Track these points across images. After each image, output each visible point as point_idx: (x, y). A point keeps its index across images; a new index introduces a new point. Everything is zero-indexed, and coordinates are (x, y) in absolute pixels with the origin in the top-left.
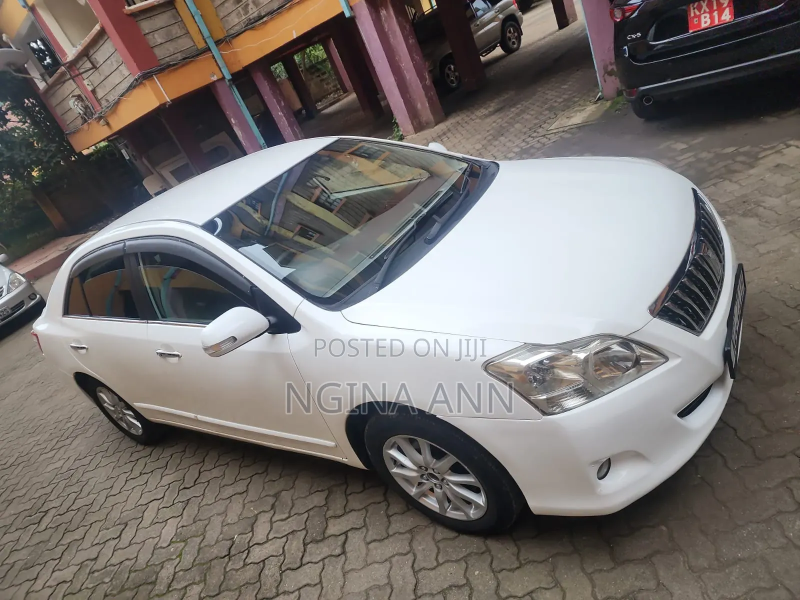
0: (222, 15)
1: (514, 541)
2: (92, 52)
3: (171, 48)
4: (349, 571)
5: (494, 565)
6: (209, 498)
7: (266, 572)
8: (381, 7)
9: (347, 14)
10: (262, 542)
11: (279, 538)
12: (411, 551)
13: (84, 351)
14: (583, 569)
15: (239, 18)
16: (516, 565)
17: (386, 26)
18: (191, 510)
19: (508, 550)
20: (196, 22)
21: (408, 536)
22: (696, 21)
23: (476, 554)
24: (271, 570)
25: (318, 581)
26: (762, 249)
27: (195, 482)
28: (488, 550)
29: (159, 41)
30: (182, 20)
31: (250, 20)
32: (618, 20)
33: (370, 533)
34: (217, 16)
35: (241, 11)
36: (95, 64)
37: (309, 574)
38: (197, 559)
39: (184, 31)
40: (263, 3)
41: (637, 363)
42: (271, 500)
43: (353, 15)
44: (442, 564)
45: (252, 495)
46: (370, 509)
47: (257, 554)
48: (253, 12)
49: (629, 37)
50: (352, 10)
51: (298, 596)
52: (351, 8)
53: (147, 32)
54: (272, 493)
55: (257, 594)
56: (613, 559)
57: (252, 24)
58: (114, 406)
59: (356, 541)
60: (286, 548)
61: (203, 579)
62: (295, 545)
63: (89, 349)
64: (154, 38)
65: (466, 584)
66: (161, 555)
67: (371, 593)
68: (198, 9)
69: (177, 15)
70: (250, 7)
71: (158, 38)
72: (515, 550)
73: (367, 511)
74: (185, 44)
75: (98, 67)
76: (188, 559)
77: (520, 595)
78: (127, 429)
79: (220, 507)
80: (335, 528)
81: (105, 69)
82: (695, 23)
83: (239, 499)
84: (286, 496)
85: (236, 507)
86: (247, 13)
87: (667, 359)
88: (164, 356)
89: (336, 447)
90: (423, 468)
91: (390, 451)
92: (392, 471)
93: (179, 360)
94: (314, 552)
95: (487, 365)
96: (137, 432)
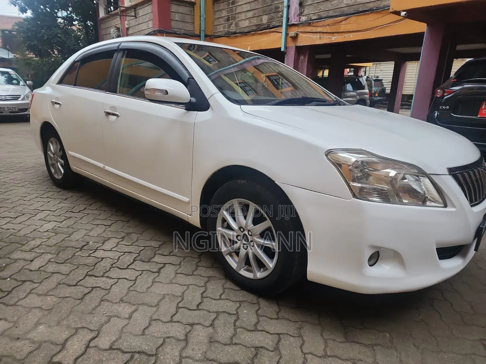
0: (215, 24)
1: (278, 305)
2: (139, 8)
3: (181, 25)
4: (158, 282)
5: (259, 312)
6: (84, 220)
7: (102, 263)
8: (302, 55)
9: (283, 50)
10: (106, 250)
11: (119, 252)
12: (205, 286)
13: (58, 106)
14: (322, 335)
15: (223, 29)
16: (275, 316)
17: (300, 65)
18: (70, 222)
19: (272, 308)
20: (200, 20)
21: (207, 279)
22: (484, 112)
23: (249, 302)
24: (106, 264)
25: (134, 279)
27: (80, 211)
28: (258, 303)
29: (177, 18)
30: (194, 15)
31: (229, 32)
32: (439, 96)
33: (181, 269)
34: (213, 23)
35: (227, 26)
36: (137, 15)
37: (130, 274)
38: (59, 244)
39: (192, 21)
40: (241, 26)
41: (424, 202)
42: (124, 235)
43: (285, 51)
44: (223, 299)
45: (113, 228)
46: (187, 259)
47: (100, 254)
48: (233, 29)
49: (441, 107)
50: (286, 48)
51: (116, 281)
52: (286, 47)
53: (173, 11)
54: (125, 231)
55: (89, 271)
56: (346, 338)
57: (229, 35)
58: (54, 154)
59: (169, 271)
60: (121, 257)
61: (57, 253)
62: (128, 259)
63: (62, 106)
64: (175, 16)
65: (236, 314)
66: (36, 234)
67: (167, 297)
68: (205, 14)
69: (193, 11)
70: (232, 26)
71: (177, 17)
72: (277, 310)
73: (184, 259)
74: (189, 27)
75: (137, 17)
76: (53, 241)
77: (271, 332)
79: (89, 227)
80: (159, 259)
81: (140, 20)
82: (483, 112)
83: (104, 228)
84: (134, 236)
85: (99, 230)
86: (229, 27)
87: (446, 206)
88: (108, 114)
89: (188, 203)
90: (242, 230)
91: (224, 212)
92: (219, 229)
93: (117, 118)
94: (138, 265)
95: (328, 153)
96: (58, 177)
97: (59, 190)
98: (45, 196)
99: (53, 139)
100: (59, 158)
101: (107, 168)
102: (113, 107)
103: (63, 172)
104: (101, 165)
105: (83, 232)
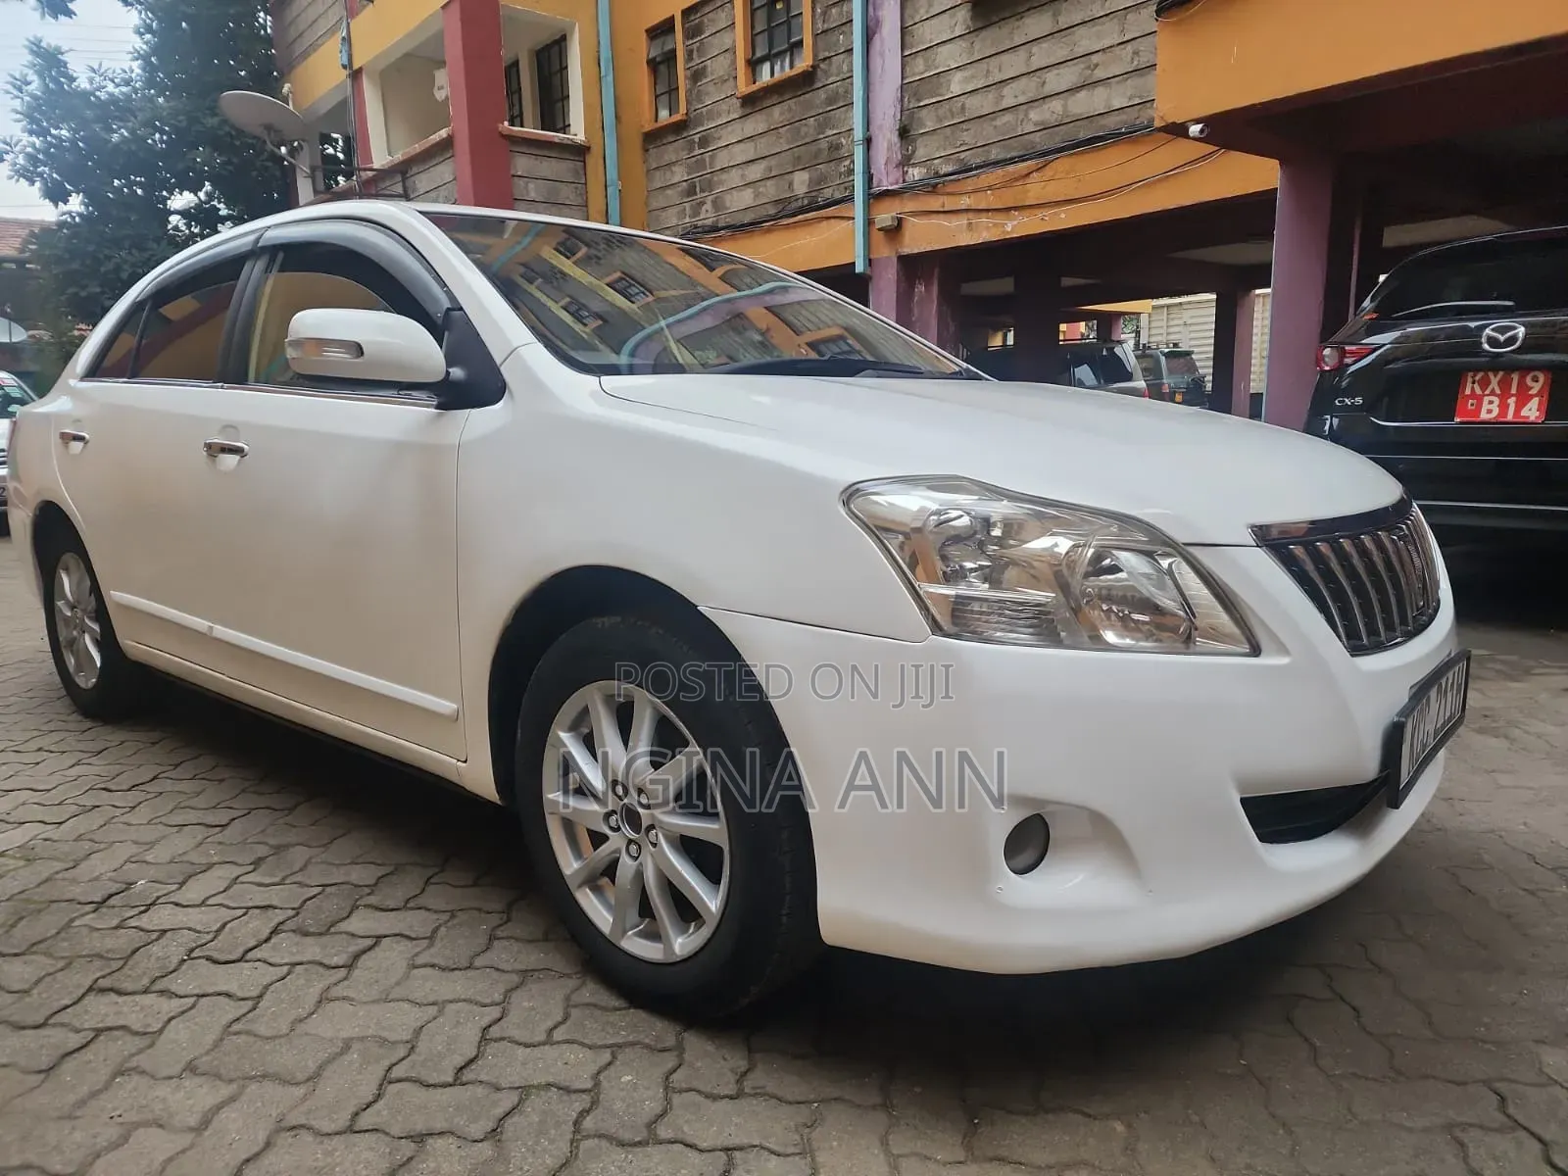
0: (655, 205)
1: (750, 1051)
2: (415, 170)
4: (337, 999)
5: (675, 1077)
6: (141, 814)
7: (155, 949)
8: (919, 279)
9: (859, 268)
10: (185, 904)
11: (228, 907)
12: (504, 1003)
13: (80, 445)
14: (884, 1143)
15: (679, 219)
16: (731, 1090)
17: (916, 311)
18: (90, 822)
19: (725, 1059)
20: (606, 196)
21: (515, 979)
22: (1472, 405)
23: (647, 1047)
24: (172, 950)
25: (255, 993)
26: (1504, 780)
27: (134, 787)
28: (680, 1048)
29: (533, 195)
30: (586, 184)
31: (696, 227)
32: (1327, 368)
33: (433, 950)
34: (646, 204)
35: (687, 209)
36: (410, 192)
37: (243, 979)
38: (27, 892)
39: (579, 201)
40: (729, 208)
41: (1188, 639)
42: (262, 851)
43: (868, 272)
44: (558, 1042)
45: (231, 834)
46: (462, 917)
47: (160, 918)
48: (707, 216)
49: (1339, 402)
50: (870, 265)
51: (190, 1005)
52: (870, 262)
53: (519, 173)
54: (272, 841)
55: (103, 977)
56: (969, 1148)
57: (697, 235)
58: (73, 607)
59: (392, 957)
60: (229, 925)
61: (10, 923)
62: (255, 928)
63: (89, 444)
64: (526, 187)
65: (590, 1091)
67: (356, 1046)
68: (619, 179)
69: (582, 172)
70: (704, 208)
71: (532, 190)
72: (743, 1065)
73: (453, 916)
75: (412, 196)
76: (8, 887)
77: (704, 1145)
78: (71, 670)
79: (149, 834)
80: (362, 923)
83: (200, 833)
84: (299, 854)
85: (181, 843)
86: (696, 212)
87: (1256, 651)
88: (215, 450)
89: (455, 718)
90: (620, 790)
91: (564, 736)
92: (550, 796)
93: (239, 460)
94: (286, 947)
95: (851, 494)
96: (87, 681)
97: (88, 724)
98: (33, 745)
99: (69, 558)
100: (90, 618)
101: (221, 631)
102: (229, 427)
103: (99, 665)
104: (199, 623)
105: (124, 851)
